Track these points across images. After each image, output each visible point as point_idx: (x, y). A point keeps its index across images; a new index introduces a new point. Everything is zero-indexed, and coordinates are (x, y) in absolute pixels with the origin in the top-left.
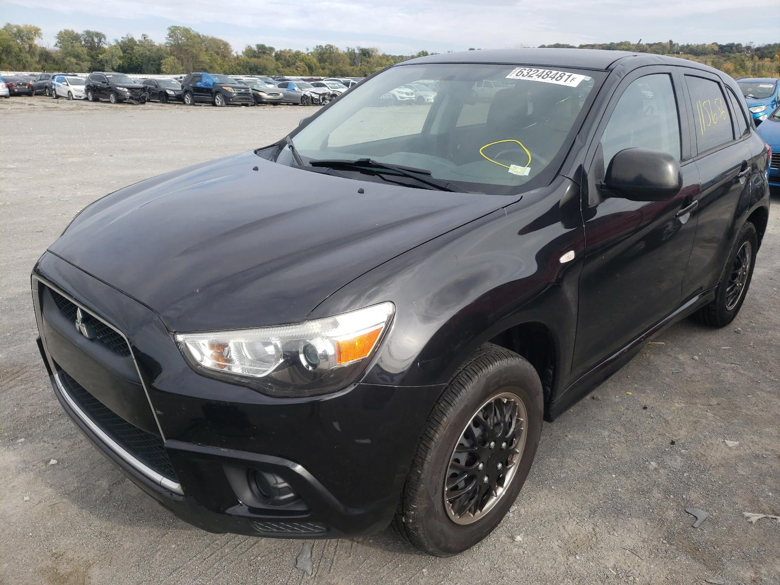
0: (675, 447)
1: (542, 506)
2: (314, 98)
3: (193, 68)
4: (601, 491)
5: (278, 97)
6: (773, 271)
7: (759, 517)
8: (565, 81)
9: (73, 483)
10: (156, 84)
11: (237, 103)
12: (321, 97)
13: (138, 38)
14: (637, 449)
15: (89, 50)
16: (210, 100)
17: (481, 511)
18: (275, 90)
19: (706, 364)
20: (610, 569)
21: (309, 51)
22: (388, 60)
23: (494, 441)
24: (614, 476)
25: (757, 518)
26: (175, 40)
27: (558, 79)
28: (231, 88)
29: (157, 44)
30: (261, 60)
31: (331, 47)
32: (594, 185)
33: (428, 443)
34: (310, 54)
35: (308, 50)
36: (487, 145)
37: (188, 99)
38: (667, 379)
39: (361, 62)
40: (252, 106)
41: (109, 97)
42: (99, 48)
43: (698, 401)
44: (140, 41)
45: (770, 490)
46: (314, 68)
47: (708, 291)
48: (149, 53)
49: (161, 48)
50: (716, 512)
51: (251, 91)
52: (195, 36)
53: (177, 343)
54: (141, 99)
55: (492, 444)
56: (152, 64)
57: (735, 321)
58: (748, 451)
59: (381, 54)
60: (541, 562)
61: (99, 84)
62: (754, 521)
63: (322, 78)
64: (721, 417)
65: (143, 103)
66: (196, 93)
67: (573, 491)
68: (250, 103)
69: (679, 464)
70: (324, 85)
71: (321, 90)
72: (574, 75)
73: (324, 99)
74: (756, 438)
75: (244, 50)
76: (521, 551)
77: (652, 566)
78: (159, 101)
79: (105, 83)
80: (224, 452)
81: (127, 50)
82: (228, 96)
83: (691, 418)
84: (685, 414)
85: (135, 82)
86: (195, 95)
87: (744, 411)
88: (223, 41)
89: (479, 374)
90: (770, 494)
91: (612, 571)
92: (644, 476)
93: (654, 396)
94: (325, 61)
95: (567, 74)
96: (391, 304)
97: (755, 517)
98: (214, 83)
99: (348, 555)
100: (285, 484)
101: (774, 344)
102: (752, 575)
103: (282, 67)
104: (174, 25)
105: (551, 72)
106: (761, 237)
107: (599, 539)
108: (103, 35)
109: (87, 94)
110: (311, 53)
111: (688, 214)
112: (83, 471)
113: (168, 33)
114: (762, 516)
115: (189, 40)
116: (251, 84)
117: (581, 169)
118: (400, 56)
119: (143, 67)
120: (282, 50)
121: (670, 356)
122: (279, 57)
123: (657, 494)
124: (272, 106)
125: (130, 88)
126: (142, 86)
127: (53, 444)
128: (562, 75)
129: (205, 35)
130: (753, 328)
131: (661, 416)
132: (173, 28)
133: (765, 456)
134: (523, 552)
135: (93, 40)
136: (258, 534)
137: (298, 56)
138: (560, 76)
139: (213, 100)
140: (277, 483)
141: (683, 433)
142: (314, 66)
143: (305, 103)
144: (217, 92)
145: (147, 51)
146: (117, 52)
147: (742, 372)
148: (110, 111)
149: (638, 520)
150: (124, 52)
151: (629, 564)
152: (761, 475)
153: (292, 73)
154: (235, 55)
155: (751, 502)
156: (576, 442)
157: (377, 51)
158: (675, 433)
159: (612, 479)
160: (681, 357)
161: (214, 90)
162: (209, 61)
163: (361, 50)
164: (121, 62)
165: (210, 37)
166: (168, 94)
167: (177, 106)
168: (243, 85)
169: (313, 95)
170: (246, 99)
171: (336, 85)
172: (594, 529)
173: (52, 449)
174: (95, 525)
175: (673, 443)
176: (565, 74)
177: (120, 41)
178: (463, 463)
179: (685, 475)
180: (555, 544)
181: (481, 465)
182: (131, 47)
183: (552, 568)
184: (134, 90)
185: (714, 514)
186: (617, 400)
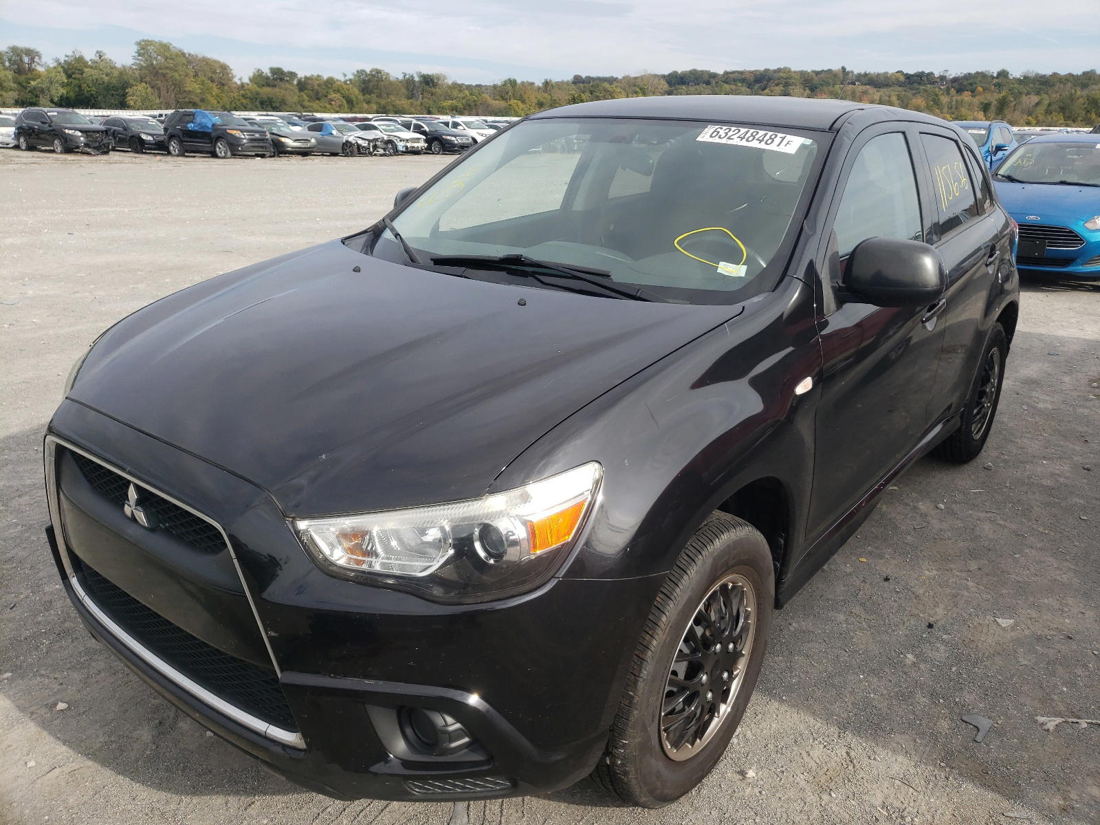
0: (934, 631)
1: (774, 726)
2: (361, 145)
3: (176, 100)
4: (849, 699)
5: (309, 145)
6: (1017, 383)
7: (1056, 723)
8: (778, 145)
9: (97, 736)
10: (125, 125)
11: (250, 153)
12: (371, 144)
13: (89, 56)
14: (885, 638)
15: (16, 75)
16: (209, 150)
17: (700, 739)
18: (303, 135)
19: (955, 514)
20: (879, 808)
21: (347, 78)
22: (460, 91)
23: (721, 643)
24: (861, 677)
25: (1054, 724)
26: (146, 60)
27: (768, 142)
28: (239, 132)
29: (118, 65)
30: (277, 90)
31: (379, 72)
32: (829, 287)
33: (642, 653)
34: (348, 82)
35: (345, 75)
36: (684, 235)
37: (174, 146)
38: (909, 538)
39: (422, 94)
40: (271, 157)
41: (52, 144)
42: (31, 70)
43: (953, 566)
44: (94, 62)
45: (1064, 684)
46: (355, 103)
47: (953, 417)
48: (107, 78)
49: (125, 70)
50: (1001, 719)
51: (268, 136)
52: (177, 55)
53: (297, 532)
54: (103, 147)
55: (718, 646)
56: (113, 95)
57: (983, 453)
58: (1027, 632)
59: (450, 83)
60: (785, 806)
61: (36, 125)
62: (1051, 728)
63: (370, 116)
64: (985, 587)
65: (106, 153)
66: (186, 139)
67: (811, 701)
68: (268, 154)
69: (943, 655)
70: (375, 128)
71: (371, 135)
72: (789, 137)
73: (375, 147)
74: (1034, 614)
75: (251, 75)
76: (757, 790)
77: (932, 800)
78: (130, 150)
79: (45, 123)
80: (369, 684)
81: (73, 73)
82: (235, 143)
83: (948, 591)
84: (940, 585)
85: (92, 123)
86: (185, 141)
87: (1013, 576)
88: (219, 62)
89: (703, 553)
90: (1065, 689)
91: (880, 810)
92: (901, 674)
93: (896, 562)
94: (370, 93)
95: (780, 135)
96: (597, 465)
97: (1052, 723)
98: (213, 125)
99: (521, 815)
100: (458, 726)
101: (1035, 482)
102: (1060, 802)
103: (309, 101)
104: (145, 39)
105: (758, 133)
106: (1010, 341)
107: (857, 767)
108: (37, 53)
109: (19, 140)
110: (350, 80)
111: (935, 318)
112: (109, 717)
113: (136, 50)
114: (1059, 720)
115: (168, 60)
116: (269, 126)
117: (811, 265)
118: (477, 86)
119: (99, 99)
120: (308, 75)
121: (907, 504)
122: (303, 85)
123: (922, 700)
124: (300, 157)
125: (84, 132)
126: (102, 128)
127: (55, 678)
128: (773, 137)
129: (192, 53)
130: (1005, 461)
131: (909, 590)
132: (143, 43)
133: (1048, 637)
134: (760, 792)
135: (21, 60)
136: (414, 797)
137: (331, 84)
138: (771, 138)
139: (213, 149)
140: (447, 725)
141: (940, 611)
142: (354, 99)
143: (348, 153)
144: (218, 138)
145: (104, 76)
146: (59, 78)
147: (1002, 523)
148: (56, 165)
149: (903, 737)
150: (69, 76)
151: (902, 800)
152: (1048, 663)
153: (322, 110)
154: (239, 83)
155: (1043, 701)
156: (804, 632)
157: (445, 78)
158: (932, 612)
159: (861, 681)
160: (921, 506)
161: (214, 134)
162: (200, 91)
163: (422, 76)
164: (65, 92)
165: (200, 56)
166: (142, 139)
167: (158, 158)
168: (256, 128)
169: (360, 142)
170: (262, 147)
171: (392, 128)
172: (848, 754)
173: (56, 687)
174: (141, 797)
175: (930, 626)
176: (776, 136)
177: (62, 61)
178: (681, 676)
179: (954, 669)
180: (801, 779)
181: (705, 678)
182: (79, 70)
183: (801, 812)
184: (91, 133)
185: (1000, 722)
186: (848, 570)
